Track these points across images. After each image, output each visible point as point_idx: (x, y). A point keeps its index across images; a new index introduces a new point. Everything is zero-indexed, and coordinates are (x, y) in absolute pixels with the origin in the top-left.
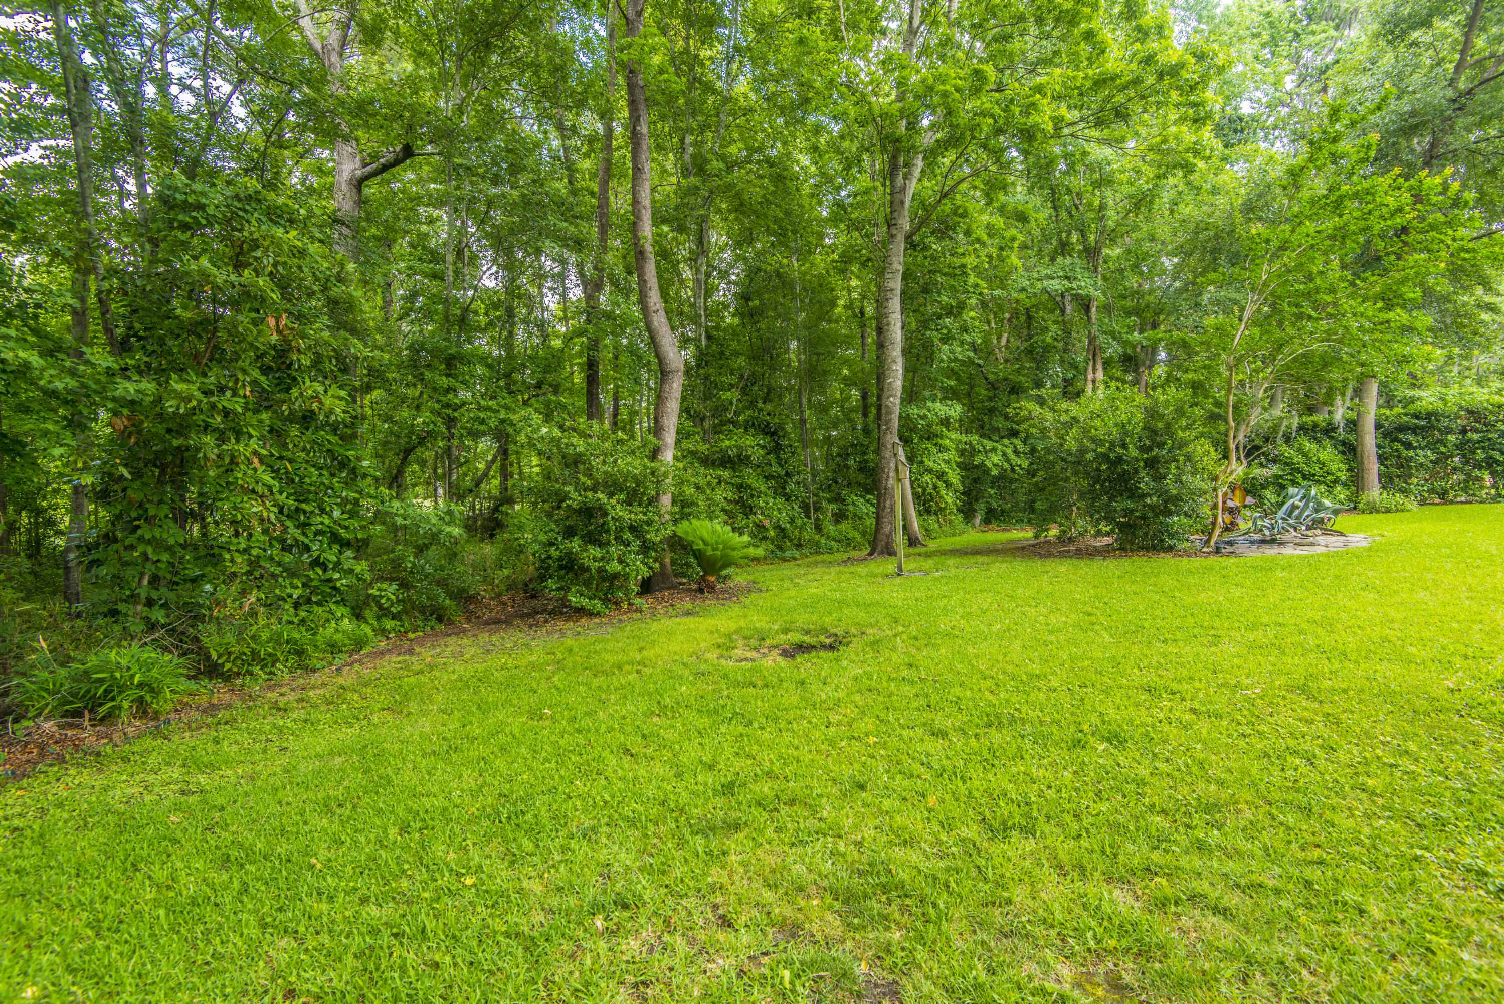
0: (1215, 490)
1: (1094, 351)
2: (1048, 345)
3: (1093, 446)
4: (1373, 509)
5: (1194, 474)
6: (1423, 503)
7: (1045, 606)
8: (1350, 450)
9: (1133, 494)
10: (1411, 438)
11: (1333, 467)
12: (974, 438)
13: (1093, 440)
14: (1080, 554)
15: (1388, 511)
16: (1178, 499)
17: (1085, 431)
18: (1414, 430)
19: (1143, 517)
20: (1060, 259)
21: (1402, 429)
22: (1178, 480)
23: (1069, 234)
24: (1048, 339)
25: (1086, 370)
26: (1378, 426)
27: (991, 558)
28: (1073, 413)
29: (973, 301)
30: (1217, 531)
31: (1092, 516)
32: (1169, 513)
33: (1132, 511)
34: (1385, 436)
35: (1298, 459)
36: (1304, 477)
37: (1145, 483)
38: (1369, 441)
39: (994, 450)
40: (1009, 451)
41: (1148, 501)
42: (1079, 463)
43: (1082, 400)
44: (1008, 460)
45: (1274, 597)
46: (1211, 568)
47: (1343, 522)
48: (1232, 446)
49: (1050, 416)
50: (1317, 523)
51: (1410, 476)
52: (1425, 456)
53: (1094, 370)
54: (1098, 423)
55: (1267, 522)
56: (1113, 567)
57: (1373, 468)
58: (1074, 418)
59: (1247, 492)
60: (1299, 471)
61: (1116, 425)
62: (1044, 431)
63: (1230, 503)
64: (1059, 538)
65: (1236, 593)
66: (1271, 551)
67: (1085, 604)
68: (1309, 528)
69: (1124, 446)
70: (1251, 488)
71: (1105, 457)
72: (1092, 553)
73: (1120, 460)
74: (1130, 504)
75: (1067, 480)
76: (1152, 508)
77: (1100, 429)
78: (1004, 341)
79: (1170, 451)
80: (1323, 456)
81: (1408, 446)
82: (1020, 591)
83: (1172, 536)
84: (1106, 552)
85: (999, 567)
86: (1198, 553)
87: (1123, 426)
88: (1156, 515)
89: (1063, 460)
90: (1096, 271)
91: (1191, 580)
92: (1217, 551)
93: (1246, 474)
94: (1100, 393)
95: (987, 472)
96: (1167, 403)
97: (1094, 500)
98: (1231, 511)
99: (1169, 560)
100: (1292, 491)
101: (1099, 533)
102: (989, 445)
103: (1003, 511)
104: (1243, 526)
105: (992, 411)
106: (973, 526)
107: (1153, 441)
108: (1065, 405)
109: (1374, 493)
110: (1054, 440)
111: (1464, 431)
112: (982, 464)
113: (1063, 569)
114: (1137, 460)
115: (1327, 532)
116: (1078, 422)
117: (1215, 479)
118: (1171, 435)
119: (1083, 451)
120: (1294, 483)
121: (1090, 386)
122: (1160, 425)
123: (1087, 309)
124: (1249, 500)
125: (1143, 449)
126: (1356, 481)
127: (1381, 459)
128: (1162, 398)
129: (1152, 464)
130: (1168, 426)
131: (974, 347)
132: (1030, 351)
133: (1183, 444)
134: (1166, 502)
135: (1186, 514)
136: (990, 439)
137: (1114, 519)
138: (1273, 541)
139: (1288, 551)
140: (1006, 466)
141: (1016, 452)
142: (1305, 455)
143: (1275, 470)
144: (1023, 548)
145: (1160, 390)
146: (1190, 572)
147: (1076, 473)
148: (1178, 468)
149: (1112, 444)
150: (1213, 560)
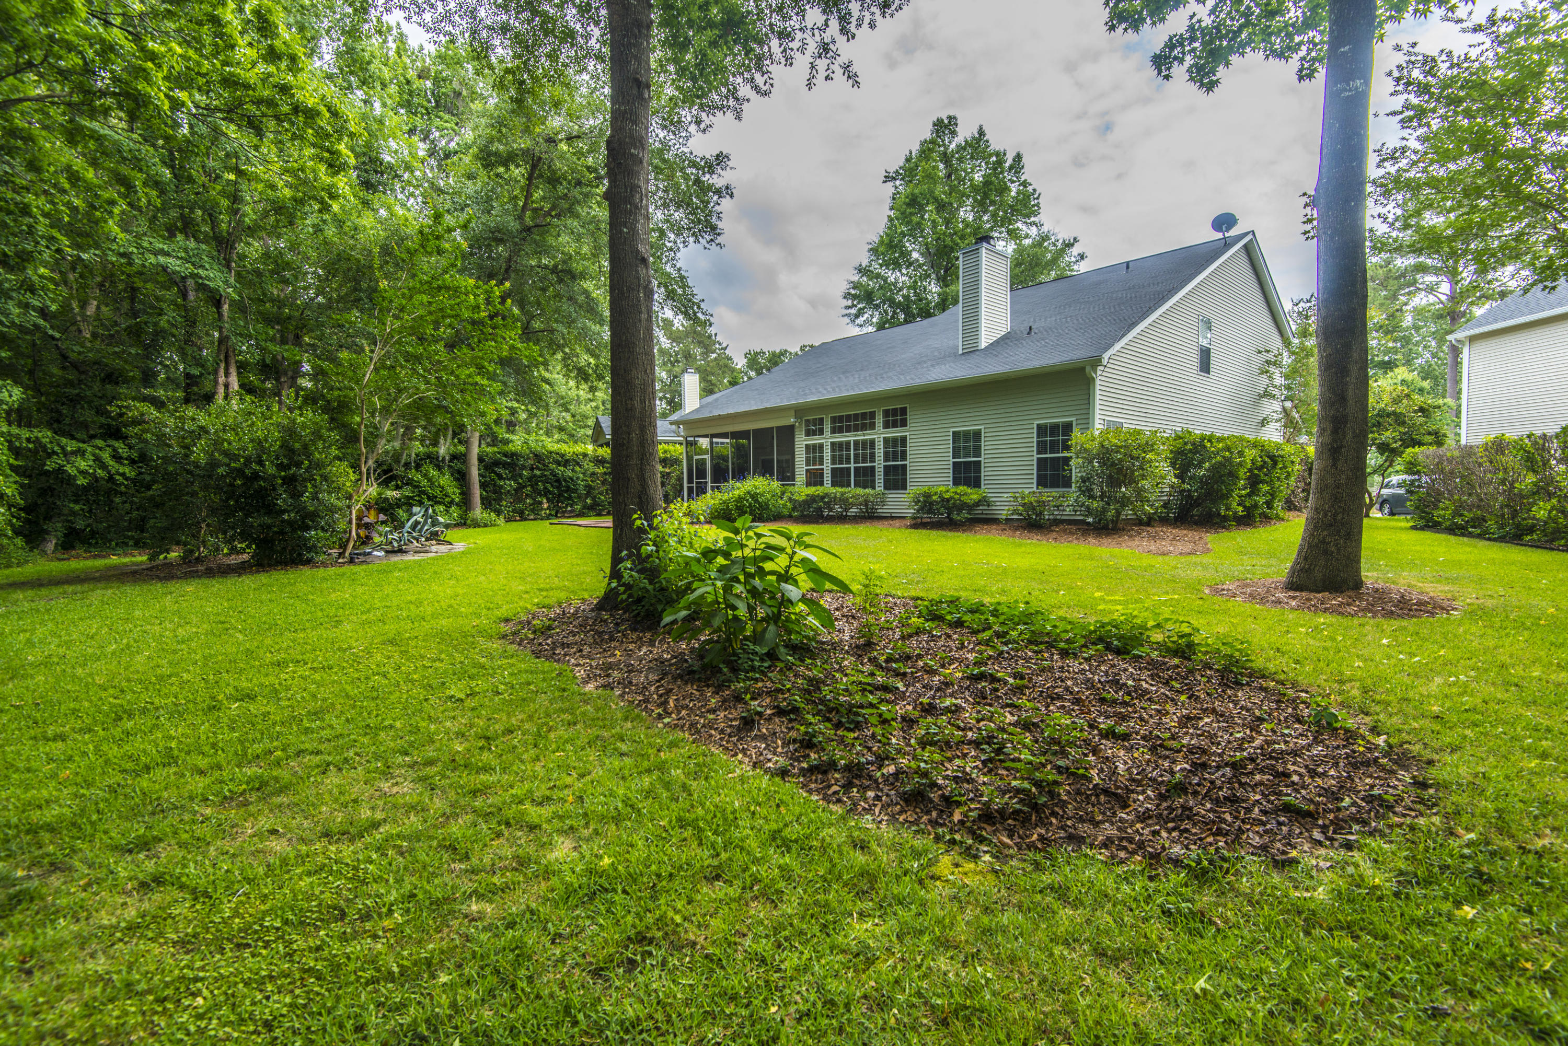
0: (349, 507)
1: (225, 351)
2: (163, 331)
3: (226, 460)
4: (476, 525)
5: (330, 493)
6: (509, 520)
7: (171, 622)
8: (462, 477)
9: (271, 510)
10: (500, 470)
11: (450, 490)
12: (45, 435)
13: (226, 453)
14: (210, 573)
15: (486, 526)
16: (314, 515)
17: (217, 443)
18: (505, 465)
19: (282, 532)
20: (180, 237)
21: (497, 463)
22: (315, 497)
23: (192, 210)
24: (163, 324)
25: (216, 372)
26: (481, 460)
27: (86, 587)
28: (203, 423)
29: (47, 255)
30: (351, 544)
31: (225, 533)
32: (307, 528)
33: (269, 527)
34: (486, 468)
35: (425, 482)
36: (429, 499)
37: (283, 499)
38: (475, 472)
39: (81, 453)
40: (106, 456)
41: (286, 517)
42: (210, 477)
43: (213, 408)
44: (104, 466)
45: (388, 590)
46: (344, 574)
47: (450, 535)
48: (364, 470)
49: (171, 422)
50: (434, 536)
51: (501, 500)
52: (510, 485)
53: (227, 374)
54: (230, 436)
55: (396, 535)
56: (248, 582)
57: (477, 492)
58: (202, 428)
59: (381, 510)
60: (424, 493)
61: (252, 441)
62: (162, 439)
63: (366, 520)
64: (184, 558)
65: (360, 590)
66: (395, 559)
67: (218, 614)
68: (427, 539)
69: (260, 463)
70: (385, 507)
71: (240, 472)
72: (226, 571)
73: (256, 476)
74: (267, 520)
75: (194, 494)
76: (290, 523)
77: (232, 441)
78: (91, 310)
79: (307, 470)
80: (442, 481)
81: (500, 477)
82: (137, 613)
83: (310, 549)
84: (241, 569)
85: (98, 595)
86: (335, 563)
87: (260, 443)
88: (294, 530)
89: (189, 472)
90: (228, 267)
91: (324, 585)
92: (351, 561)
93: (380, 494)
94: (234, 403)
95: (70, 479)
96: (304, 426)
97: (227, 516)
98: (368, 526)
99: (307, 571)
100: (416, 509)
101: (233, 551)
102: (71, 446)
103: (93, 533)
104: (377, 539)
105: (74, 401)
106: (44, 553)
107: (291, 459)
108: (191, 411)
109: (478, 512)
110: (176, 449)
111: (532, 469)
112: (60, 470)
113: (190, 588)
114: (274, 477)
115: (440, 542)
116: (207, 432)
117: (350, 497)
118: (308, 455)
119: (213, 464)
120: (421, 503)
121: (221, 390)
122: (297, 445)
123: (218, 304)
124: (382, 517)
125: (281, 467)
126: (466, 503)
127: (483, 486)
128: (300, 420)
129: (290, 481)
130: (305, 447)
131: (43, 312)
132: (135, 333)
133: (319, 465)
134: (303, 518)
135: (323, 529)
136: (73, 437)
137: (250, 535)
138: (400, 551)
139: (409, 557)
140: (100, 473)
141: (117, 457)
142: (430, 480)
143: (407, 492)
144: (134, 573)
145: (297, 412)
146: (325, 579)
147: (206, 488)
148: (314, 486)
149: (248, 460)
150: (347, 569)
